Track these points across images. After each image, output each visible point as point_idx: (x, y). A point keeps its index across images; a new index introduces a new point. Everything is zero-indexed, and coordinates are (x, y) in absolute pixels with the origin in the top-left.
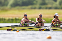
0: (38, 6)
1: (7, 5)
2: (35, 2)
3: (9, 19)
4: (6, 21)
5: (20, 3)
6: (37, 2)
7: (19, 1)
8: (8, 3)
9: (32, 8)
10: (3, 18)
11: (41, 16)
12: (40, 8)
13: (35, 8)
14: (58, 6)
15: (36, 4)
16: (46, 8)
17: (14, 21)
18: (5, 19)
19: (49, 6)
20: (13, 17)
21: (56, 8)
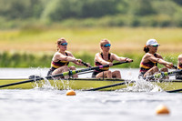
0: (129, 18)
1: (38, 15)
2: (120, 7)
4: (36, 62)
5: (78, 9)
6: (126, 5)
7: (75, 4)
9: (112, 25)
10: (28, 53)
12: (136, 24)
13: (121, 25)
15: (124, 12)
16: (155, 25)
18: (32, 58)
19: (163, 17)
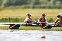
0: (31, 5)
2: (28, 2)
3: (3, 19)
6: (30, 1)
7: (13, 1)
8: (2, 3)
11: (44, 15)
12: (34, 8)
13: (29, 8)
14: (52, 5)
15: (30, 4)
16: (40, 8)
17: (8, 20)
19: (43, 5)
20: (7, 16)
21: (50, 8)
